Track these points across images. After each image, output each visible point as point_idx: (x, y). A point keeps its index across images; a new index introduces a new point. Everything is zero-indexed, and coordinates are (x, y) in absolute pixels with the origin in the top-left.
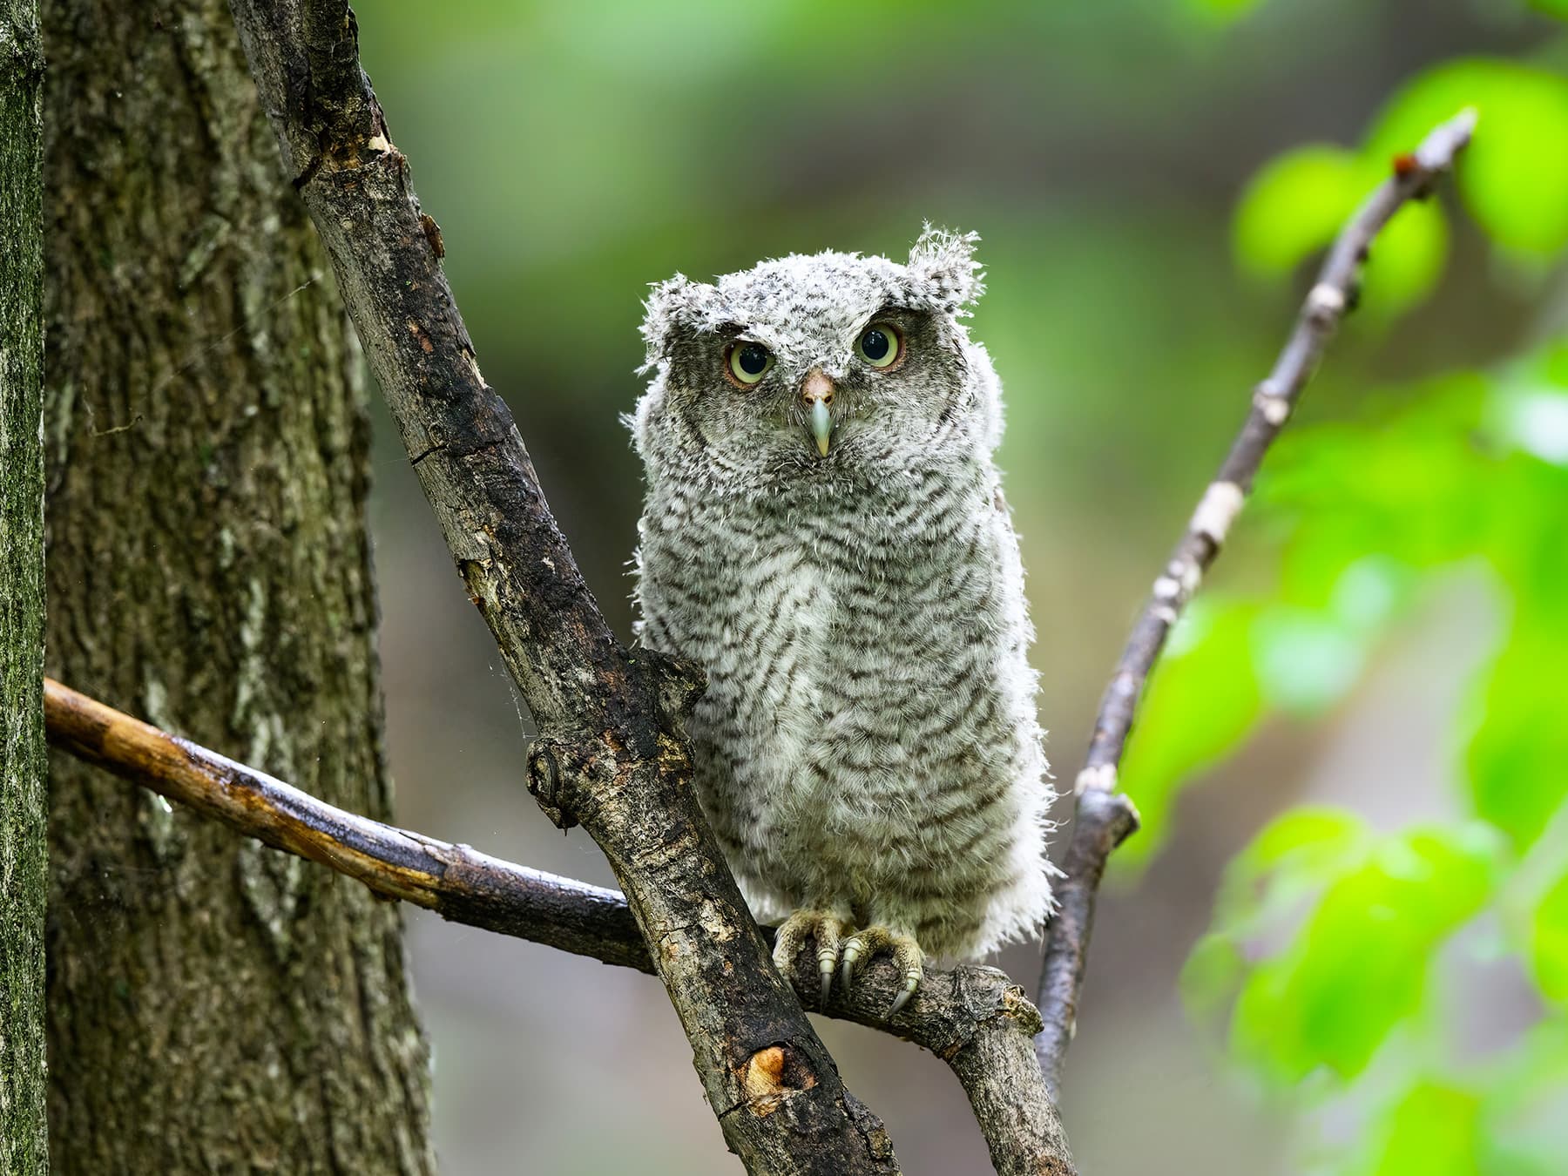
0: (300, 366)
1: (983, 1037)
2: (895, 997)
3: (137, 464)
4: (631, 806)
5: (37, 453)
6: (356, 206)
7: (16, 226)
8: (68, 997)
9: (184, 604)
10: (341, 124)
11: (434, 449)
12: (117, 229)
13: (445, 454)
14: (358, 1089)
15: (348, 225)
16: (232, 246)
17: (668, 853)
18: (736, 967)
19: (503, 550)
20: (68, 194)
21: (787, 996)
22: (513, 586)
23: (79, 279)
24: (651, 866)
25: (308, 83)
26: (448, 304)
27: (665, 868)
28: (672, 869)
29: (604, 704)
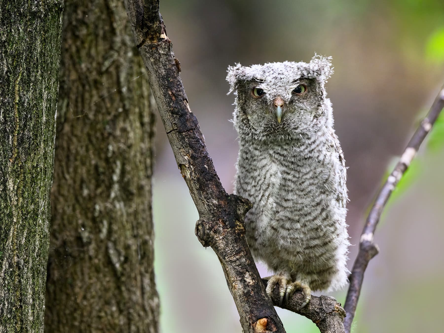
0: (136, 98)
1: (328, 318)
2: (302, 304)
3: (85, 124)
4: (226, 242)
5: (54, 123)
6: (155, 55)
7: (52, 54)
8: (54, 283)
9: (96, 167)
10: (152, 30)
11: (174, 130)
12: (83, 53)
13: (177, 131)
14: (139, 315)
15: (152, 60)
16: (118, 61)
17: (236, 257)
18: (254, 293)
19: (193, 162)
20: (70, 41)
21: (269, 303)
22: (195, 173)
23: (71, 67)
24: (231, 261)
25: (143, 17)
26: (181, 86)
27: (235, 261)
28: (237, 262)
29: (220, 211)
